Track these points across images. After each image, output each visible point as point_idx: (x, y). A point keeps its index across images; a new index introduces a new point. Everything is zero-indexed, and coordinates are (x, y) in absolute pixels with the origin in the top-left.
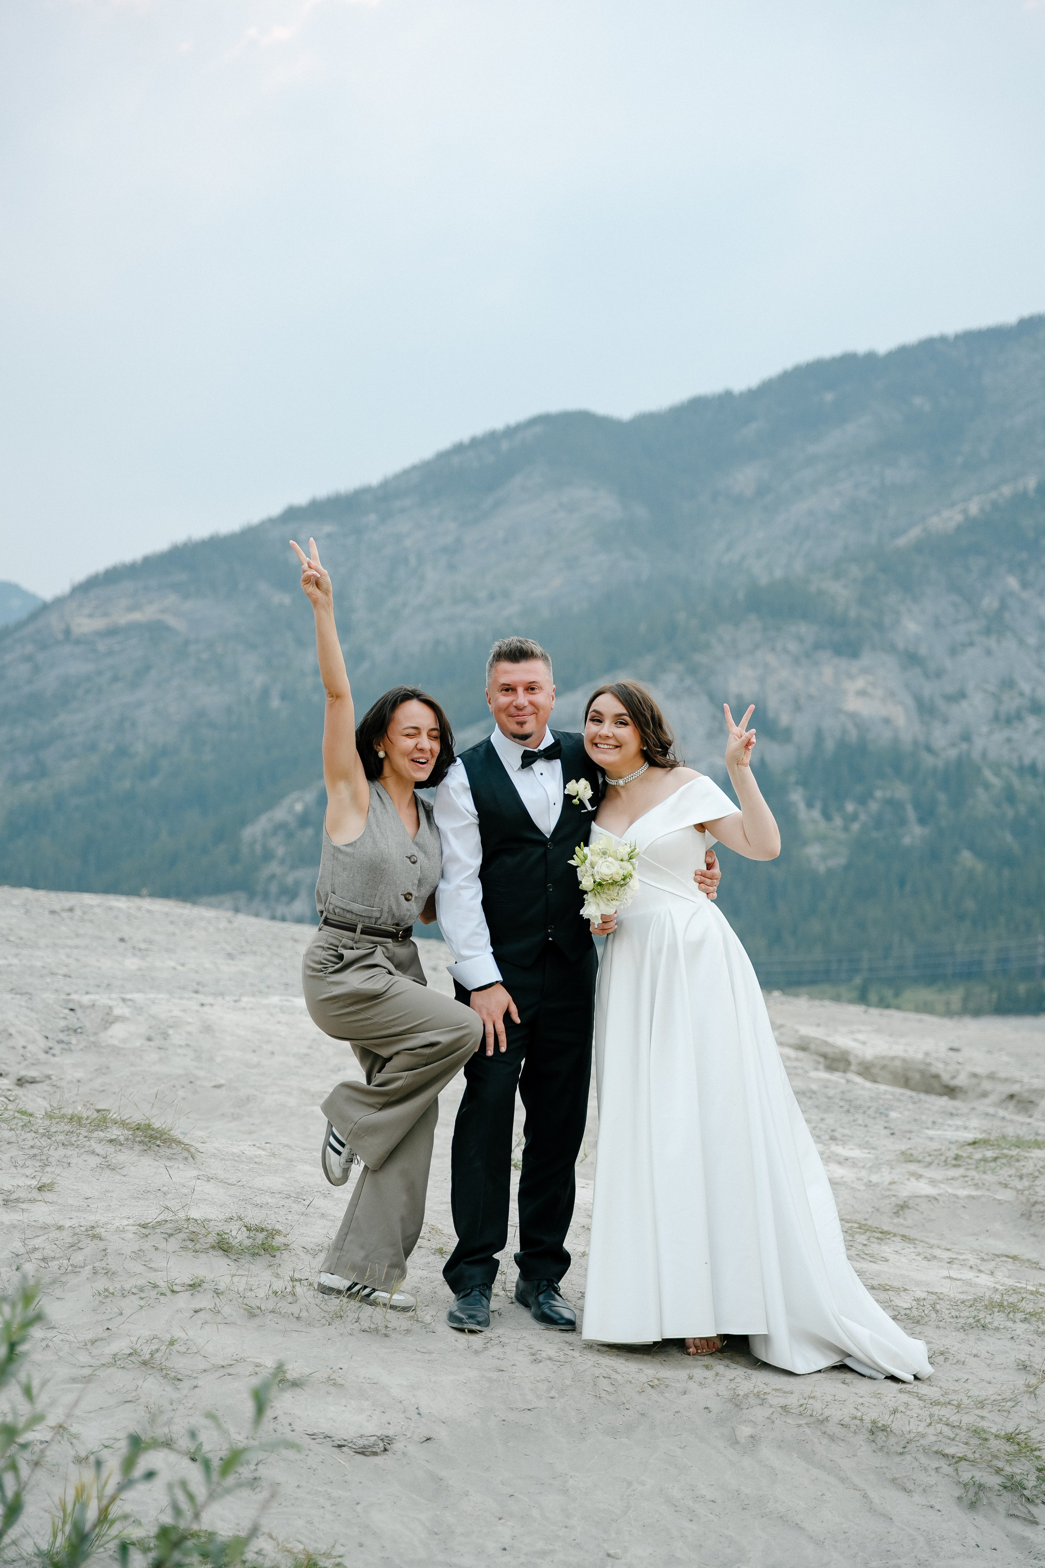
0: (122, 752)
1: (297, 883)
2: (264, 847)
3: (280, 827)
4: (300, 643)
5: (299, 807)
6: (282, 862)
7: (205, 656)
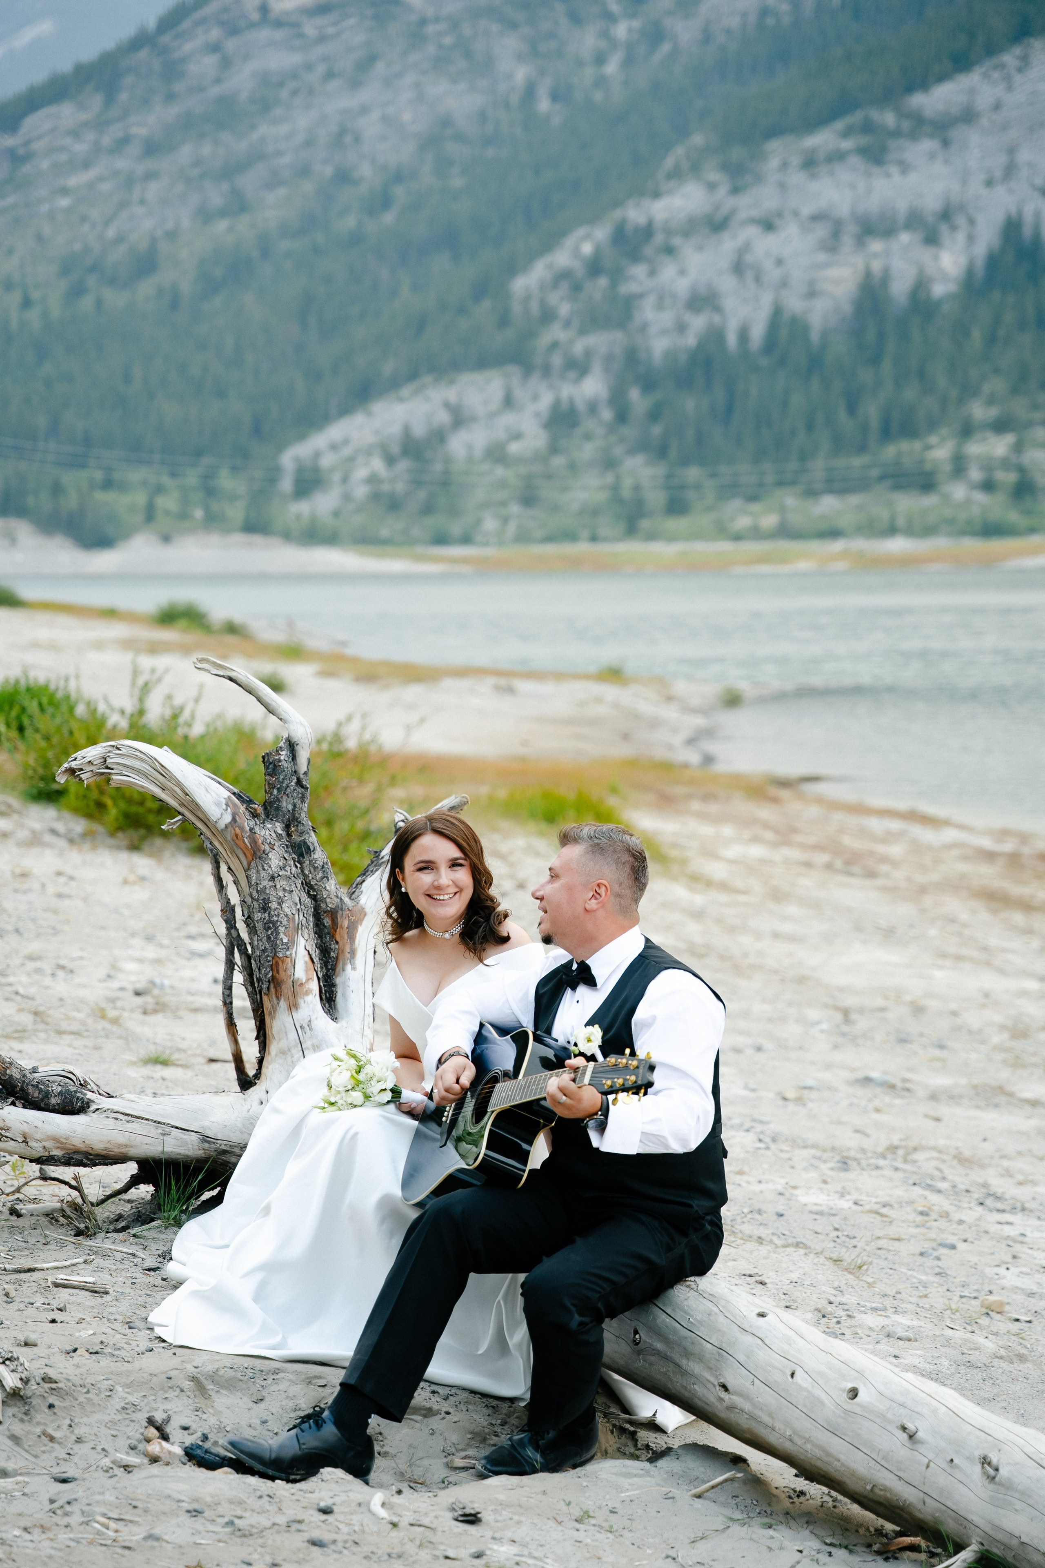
0: (343, 177)
1: (588, 354)
2: (543, 304)
3: (563, 276)
4: (576, 19)
5: (587, 248)
6: (567, 324)
7: (448, 40)
